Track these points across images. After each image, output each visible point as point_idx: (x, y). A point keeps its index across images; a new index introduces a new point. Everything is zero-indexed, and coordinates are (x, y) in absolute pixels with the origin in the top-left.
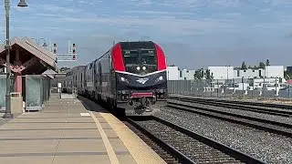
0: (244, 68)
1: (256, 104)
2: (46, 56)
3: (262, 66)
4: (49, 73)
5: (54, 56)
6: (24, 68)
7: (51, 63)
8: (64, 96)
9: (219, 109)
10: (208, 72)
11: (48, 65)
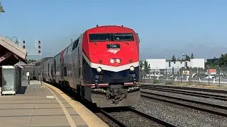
0: (174, 60)
1: (184, 88)
2: (19, 51)
3: (188, 59)
4: (20, 64)
5: (25, 51)
6: (4, 59)
7: (23, 57)
8: (32, 83)
9: (155, 92)
10: (146, 63)
11: (20, 58)
